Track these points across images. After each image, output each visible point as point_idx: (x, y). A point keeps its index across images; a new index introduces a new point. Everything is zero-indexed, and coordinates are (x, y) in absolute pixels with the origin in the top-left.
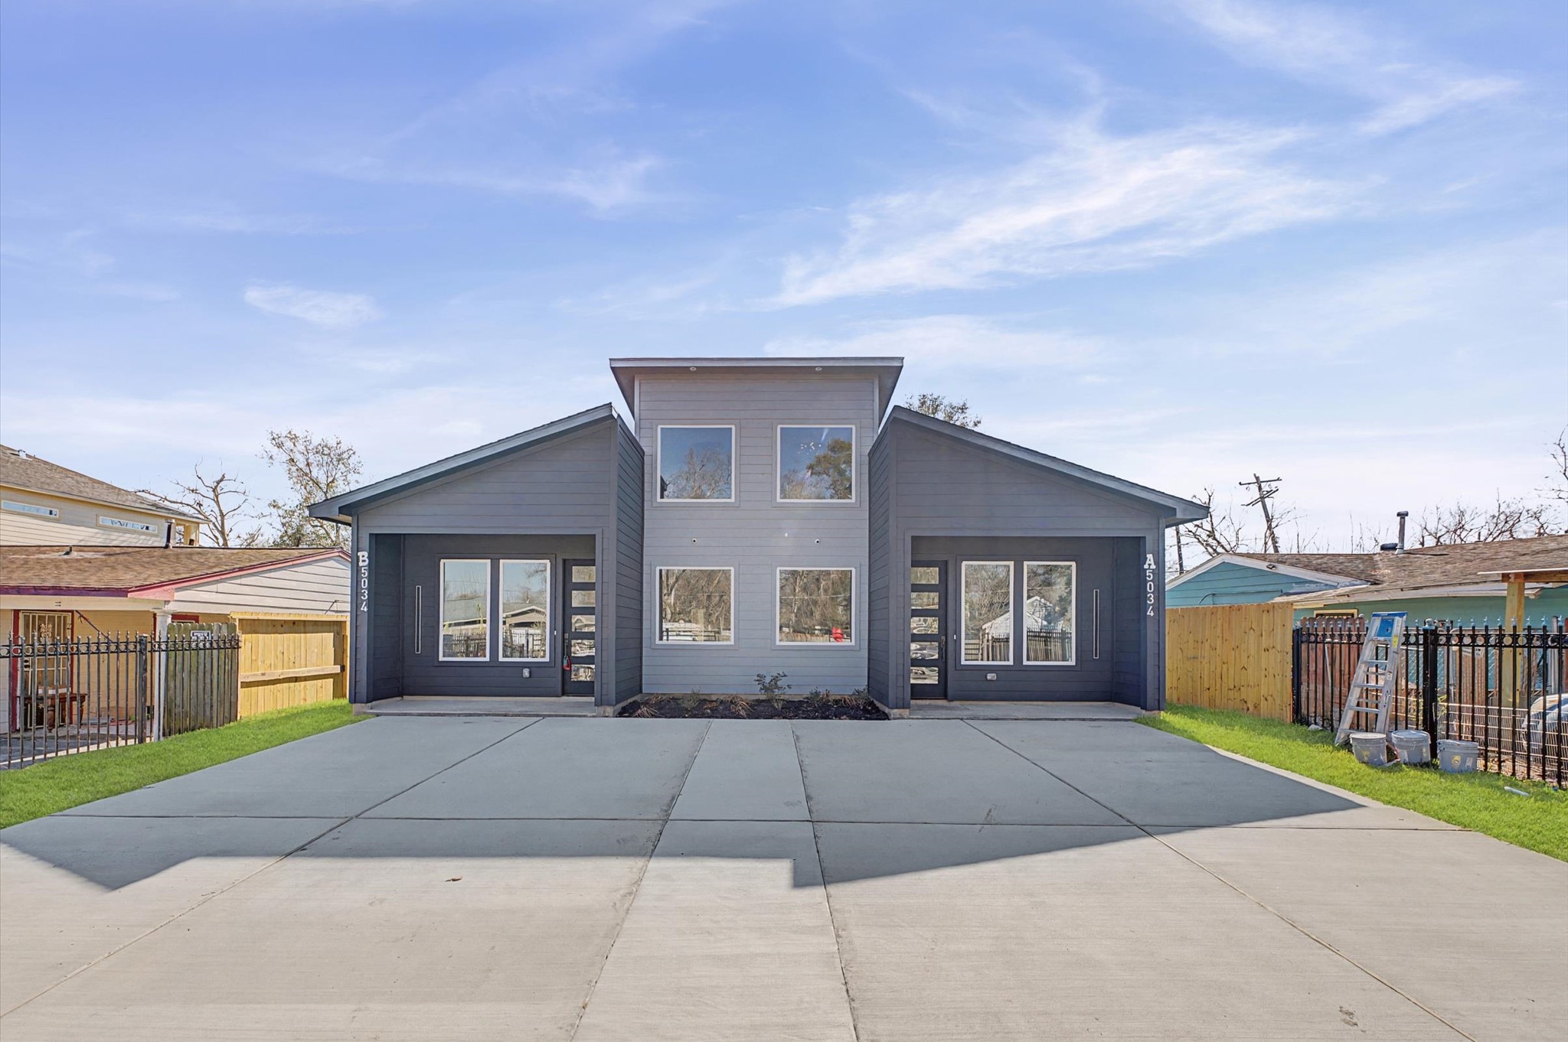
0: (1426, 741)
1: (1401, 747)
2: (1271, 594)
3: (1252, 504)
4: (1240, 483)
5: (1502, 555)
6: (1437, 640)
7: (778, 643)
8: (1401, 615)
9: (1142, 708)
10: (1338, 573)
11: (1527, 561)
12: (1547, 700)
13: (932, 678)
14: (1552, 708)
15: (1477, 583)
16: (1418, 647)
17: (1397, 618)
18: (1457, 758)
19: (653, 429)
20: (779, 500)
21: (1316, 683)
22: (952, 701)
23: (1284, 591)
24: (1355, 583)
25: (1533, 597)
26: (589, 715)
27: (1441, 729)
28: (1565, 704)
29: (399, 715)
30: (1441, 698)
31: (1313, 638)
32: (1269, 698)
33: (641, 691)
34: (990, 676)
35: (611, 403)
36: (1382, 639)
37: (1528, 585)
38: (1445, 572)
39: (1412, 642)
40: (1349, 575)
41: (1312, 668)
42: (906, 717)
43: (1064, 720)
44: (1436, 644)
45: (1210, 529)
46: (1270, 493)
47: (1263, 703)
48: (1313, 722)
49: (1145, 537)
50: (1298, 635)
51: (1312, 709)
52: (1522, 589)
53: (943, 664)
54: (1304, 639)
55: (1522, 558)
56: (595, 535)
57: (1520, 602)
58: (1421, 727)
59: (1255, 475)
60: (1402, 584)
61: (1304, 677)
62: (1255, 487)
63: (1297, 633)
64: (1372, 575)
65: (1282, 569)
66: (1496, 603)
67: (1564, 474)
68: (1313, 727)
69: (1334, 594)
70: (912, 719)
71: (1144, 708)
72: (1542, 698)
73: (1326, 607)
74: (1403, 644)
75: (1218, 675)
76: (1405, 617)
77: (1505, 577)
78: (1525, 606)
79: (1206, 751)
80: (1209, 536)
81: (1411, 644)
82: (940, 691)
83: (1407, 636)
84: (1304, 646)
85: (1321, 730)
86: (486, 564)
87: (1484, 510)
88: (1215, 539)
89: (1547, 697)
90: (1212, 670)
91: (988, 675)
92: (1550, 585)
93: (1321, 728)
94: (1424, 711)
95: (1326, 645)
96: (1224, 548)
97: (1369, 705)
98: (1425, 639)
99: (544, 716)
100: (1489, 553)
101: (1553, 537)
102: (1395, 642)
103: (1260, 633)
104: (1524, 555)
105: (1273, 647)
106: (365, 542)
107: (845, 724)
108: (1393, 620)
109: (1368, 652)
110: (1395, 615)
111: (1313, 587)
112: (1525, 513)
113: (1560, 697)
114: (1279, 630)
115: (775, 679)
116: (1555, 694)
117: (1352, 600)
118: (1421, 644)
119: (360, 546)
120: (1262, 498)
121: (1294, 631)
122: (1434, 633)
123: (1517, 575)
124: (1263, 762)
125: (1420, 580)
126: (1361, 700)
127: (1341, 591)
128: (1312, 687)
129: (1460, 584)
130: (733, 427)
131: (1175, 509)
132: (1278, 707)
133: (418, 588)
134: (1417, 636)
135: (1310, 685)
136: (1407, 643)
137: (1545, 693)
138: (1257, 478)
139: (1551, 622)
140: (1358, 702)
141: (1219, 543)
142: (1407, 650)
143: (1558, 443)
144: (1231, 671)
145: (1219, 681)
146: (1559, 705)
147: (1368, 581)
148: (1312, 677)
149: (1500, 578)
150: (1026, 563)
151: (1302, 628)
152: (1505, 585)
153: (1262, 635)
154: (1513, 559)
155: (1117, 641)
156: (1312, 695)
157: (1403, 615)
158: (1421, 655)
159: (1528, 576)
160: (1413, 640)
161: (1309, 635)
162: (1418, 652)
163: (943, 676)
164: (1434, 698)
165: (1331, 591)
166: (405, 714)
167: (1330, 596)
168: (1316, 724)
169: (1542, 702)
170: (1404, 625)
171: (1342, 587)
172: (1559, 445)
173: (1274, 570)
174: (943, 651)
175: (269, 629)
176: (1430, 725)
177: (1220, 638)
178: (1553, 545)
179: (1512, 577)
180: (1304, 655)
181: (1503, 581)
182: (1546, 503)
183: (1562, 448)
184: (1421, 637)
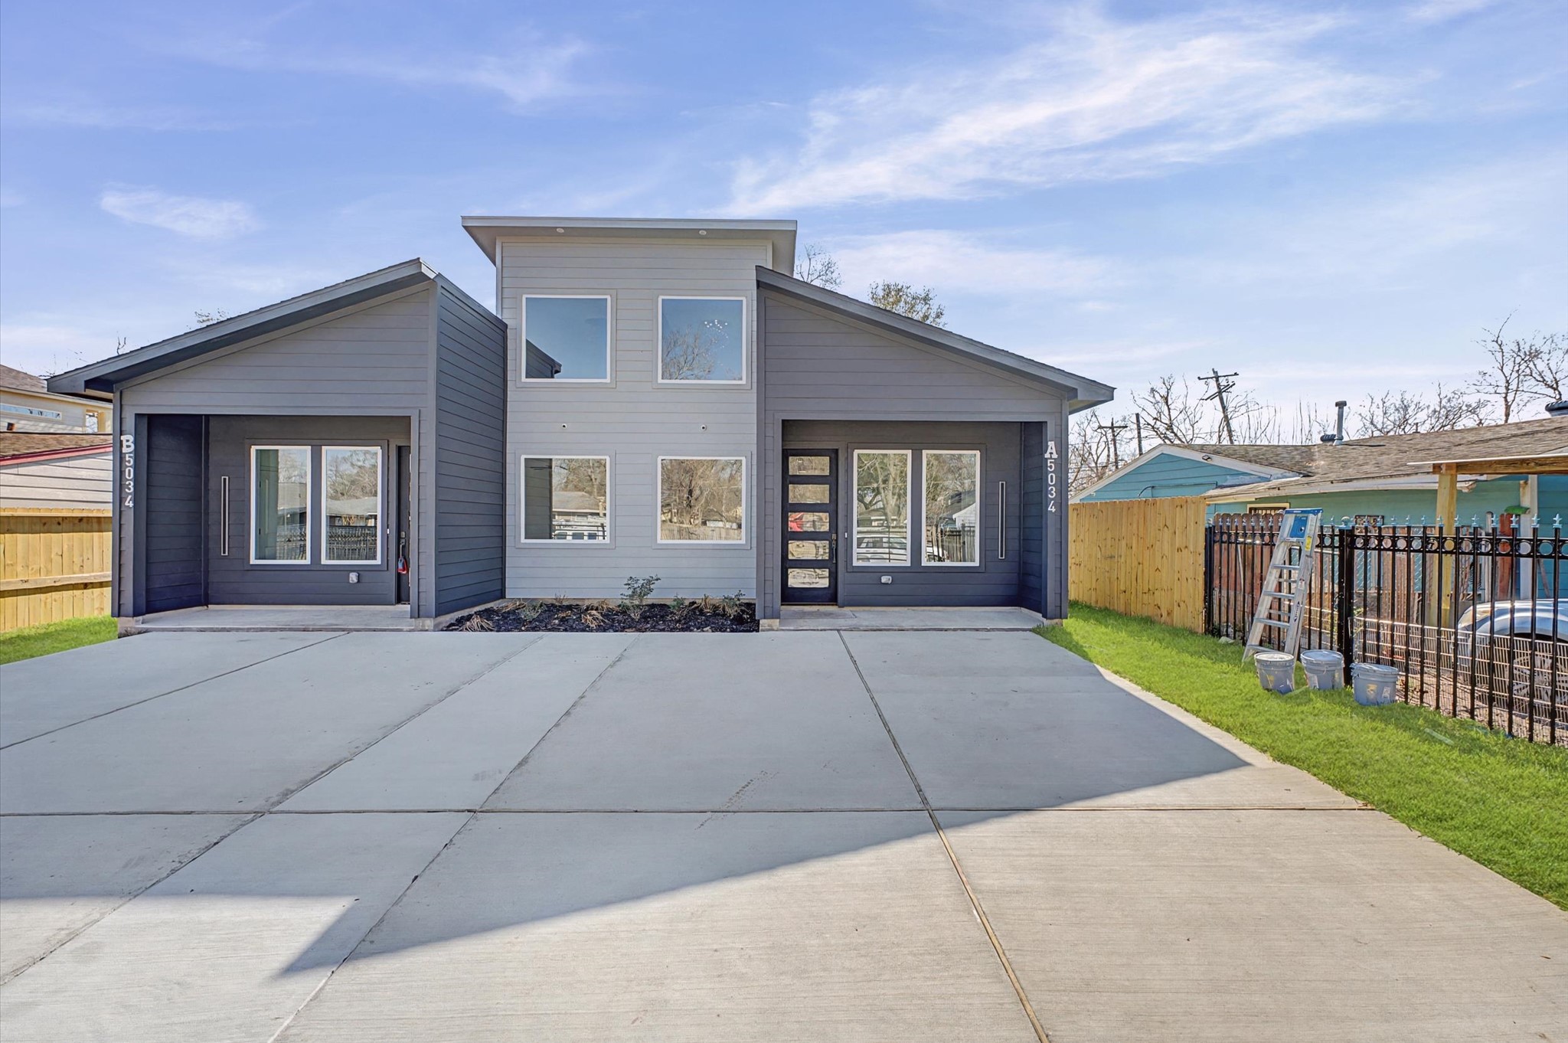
0: (1340, 664)
1: (1311, 671)
2: (1207, 487)
3: (1211, 398)
4: (1199, 378)
5: (1436, 446)
6: (1353, 542)
7: (659, 541)
8: (1315, 513)
9: (1043, 616)
10: (1271, 465)
11: (1463, 451)
12: (1478, 610)
13: (820, 580)
14: (1484, 621)
15: (1408, 475)
16: (1333, 550)
17: (1311, 516)
18: (1373, 687)
19: (517, 299)
20: (660, 381)
21: (1228, 590)
22: (843, 607)
23: (1219, 484)
24: (1287, 474)
25: (1466, 491)
26: (405, 628)
27: (1357, 649)
28: (1499, 615)
29: (175, 630)
30: (1358, 611)
31: (1225, 537)
32: (1182, 604)
33: (502, 596)
34: (884, 579)
35: (419, 258)
36: (1295, 539)
37: (1460, 477)
38: (1378, 463)
39: (1327, 545)
40: (1281, 466)
41: (1224, 572)
42: (775, 628)
43: (955, 630)
44: (1352, 546)
45: (1168, 422)
46: (1229, 387)
47: (1176, 610)
48: (1225, 633)
49: (1046, 422)
50: (1210, 533)
51: (1224, 619)
52: (1454, 482)
53: (832, 564)
54: (1217, 538)
55: (1457, 448)
56: (410, 417)
57: (1452, 496)
58: (1336, 646)
59: (1213, 370)
60: (1333, 476)
61: (1216, 582)
62: (1213, 383)
63: (1210, 532)
64: (1306, 467)
65: (1218, 461)
66: (1428, 496)
67: (1502, 370)
68: (1224, 639)
69: (1266, 487)
70: (783, 630)
71: (1045, 616)
72: (1471, 608)
73: (1258, 500)
74: (1317, 546)
75: (1134, 577)
76: (1320, 514)
77: (1437, 468)
78: (1457, 500)
79: (1091, 674)
80: (1167, 429)
81: (1326, 547)
82: (829, 596)
83: (1322, 537)
84: (1216, 547)
85: (1232, 644)
86: (306, 451)
87: (1427, 404)
88: (1173, 432)
89: (1478, 606)
90: (1128, 571)
91: (882, 578)
92: (1484, 477)
93: (1232, 641)
94: (1339, 625)
95: (1239, 546)
96: (1180, 440)
97: (1282, 619)
98: (1341, 541)
99: (349, 631)
100: (1425, 444)
101: (1489, 428)
102: (1309, 542)
103: (1173, 531)
104: (1460, 445)
105: (1186, 547)
106: (130, 423)
107: (706, 638)
108: (1307, 517)
109: (1280, 554)
110: (1309, 512)
111: (1247, 479)
112: (1464, 408)
113: (1493, 607)
114: (1192, 527)
115: (649, 582)
116: (1488, 602)
117: (1282, 493)
118: (1337, 547)
119: (123, 429)
120: (1220, 393)
121: (1206, 529)
122: (1351, 533)
123: (1449, 466)
124: (1149, 689)
125: (1352, 472)
126: (1272, 611)
127: (1274, 483)
128: (1224, 593)
129: (1391, 476)
130: (609, 297)
131: (1076, 390)
132: (1190, 615)
133: (225, 479)
134: (1332, 537)
135: (1223, 591)
136: (1321, 545)
137: (1476, 599)
138: (1215, 372)
139: (1485, 520)
140: (1270, 614)
141: (1176, 435)
142: (1322, 554)
143: (1496, 340)
144: (1146, 571)
145: (1134, 582)
146: (1492, 618)
147: (1301, 473)
148: (1224, 580)
149: (1431, 470)
150: (925, 452)
151: (1214, 527)
152: (1436, 477)
153: (1175, 533)
154: (1449, 449)
155: (1023, 539)
156: (1224, 602)
157: (1319, 511)
158: (1337, 559)
159: (1461, 467)
160: (1328, 542)
161: (1222, 534)
162: (1333, 555)
163: (834, 577)
164: (1350, 613)
165: (1262, 484)
166: (182, 630)
167: (1262, 489)
168: (1227, 635)
169: (1471, 613)
170: (1318, 524)
171: (1275, 479)
172: (1497, 342)
173: (1209, 462)
174: (834, 552)
175: (38, 528)
176: (1345, 645)
177: (1136, 535)
178: (1489, 435)
179: (1444, 468)
180: (1216, 556)
181: (1434, 473)
182: (1483, 397)
183: (1500, 346)
184: (1337, 538)
